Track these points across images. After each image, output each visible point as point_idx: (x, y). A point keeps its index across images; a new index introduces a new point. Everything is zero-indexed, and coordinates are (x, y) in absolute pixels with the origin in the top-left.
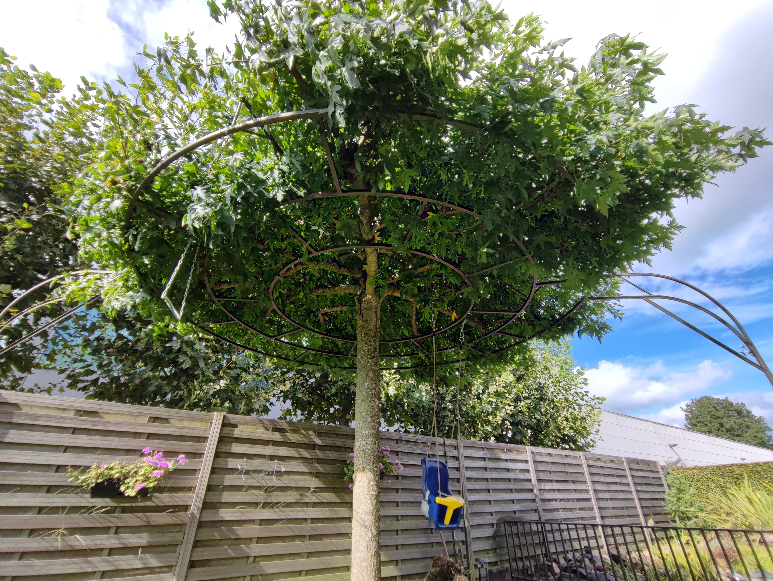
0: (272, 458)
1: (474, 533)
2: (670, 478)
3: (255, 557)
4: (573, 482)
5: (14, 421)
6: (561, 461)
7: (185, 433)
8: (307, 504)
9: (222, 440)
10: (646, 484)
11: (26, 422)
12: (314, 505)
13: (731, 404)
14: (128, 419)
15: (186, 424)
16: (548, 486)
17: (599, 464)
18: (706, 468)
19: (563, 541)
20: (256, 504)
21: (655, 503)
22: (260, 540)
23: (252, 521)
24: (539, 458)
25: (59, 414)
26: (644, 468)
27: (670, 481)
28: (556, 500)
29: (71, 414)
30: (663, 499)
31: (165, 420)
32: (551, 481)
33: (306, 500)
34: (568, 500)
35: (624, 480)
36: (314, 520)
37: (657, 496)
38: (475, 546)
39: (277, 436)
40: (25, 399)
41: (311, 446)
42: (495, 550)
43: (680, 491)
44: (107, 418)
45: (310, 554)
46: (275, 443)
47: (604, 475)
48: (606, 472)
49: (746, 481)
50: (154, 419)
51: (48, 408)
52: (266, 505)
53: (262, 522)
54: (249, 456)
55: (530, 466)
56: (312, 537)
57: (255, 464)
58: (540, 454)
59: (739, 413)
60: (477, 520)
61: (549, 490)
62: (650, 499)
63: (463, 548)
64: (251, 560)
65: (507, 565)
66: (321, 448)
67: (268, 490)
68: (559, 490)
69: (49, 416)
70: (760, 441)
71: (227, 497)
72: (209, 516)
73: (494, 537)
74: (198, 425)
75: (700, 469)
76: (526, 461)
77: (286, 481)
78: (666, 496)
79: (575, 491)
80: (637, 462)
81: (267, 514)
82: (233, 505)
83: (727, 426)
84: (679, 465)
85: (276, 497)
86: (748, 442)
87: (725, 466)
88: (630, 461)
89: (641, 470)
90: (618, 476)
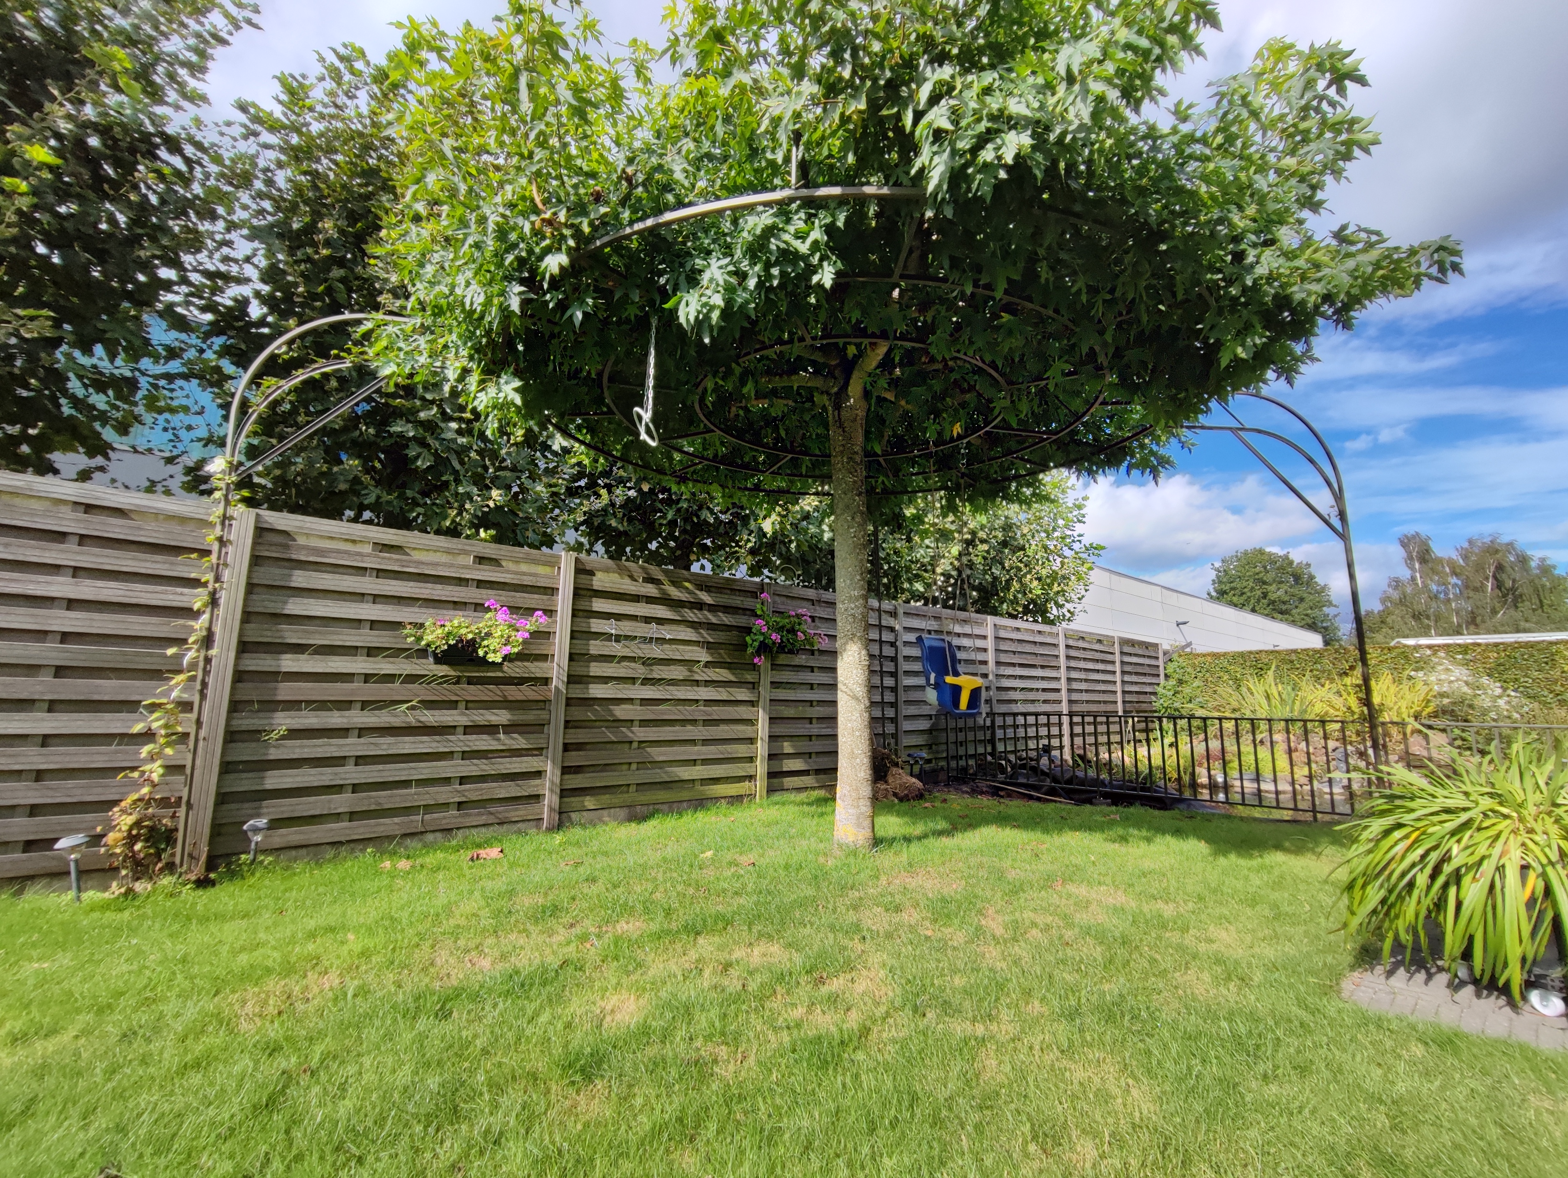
0: (647, 620)
1: (907, 726)
2: (1171, 667)
3: (640, 742)
4: (1043, 667)
5: (294, 557)
6: (1031, 639)
7: (527, 581)
8: (697, 683)
9: (579, 593)
10: (1137, 674)
11: (311, 559)
12: (708, 683)
13: (1291, 563)
14: (444, 558)
15: (524, 567)
16: (1009, 671)
17: (1081, 644)
18: (1225, 655)
19: (1016, 739)
20: (633, 680)
21: (1142, 698)
22: (644, 723)
23: (630, 700)
24: (1002, 634)
25: (349, 547)
26: (1140, 652)
27: (1170, 670)
28: (1015, 689)
29: (368, 549)
30: (1155, 694)
31: (494, 562)
32: (1013, 665)
33: (697, 677)
34: (1032, 690)
35: (1109, 668)
36: (709, 702)
37: (1148, 689)
38: (907, 741)
39: (651, 590)
40: (298, 524)
41: (699, 606)
42: (930, 746)
43: (1180, 682)
44: (417, 556)
45: (706, 742)
46: (650, 600)
47: (1085, 659)
48: (1089, 655)
49: (1270, 673)
50: (481, 560)
51: (332, 538)
52: (646, 681)
53: (644, 702)
54: (619, 617)
55: (990, 644)
56: (707, 722)
57: (626, 627)
58: (1005, 628)
59: (1297, 578)
60: (912, 710)
61: (1009, 677)
62: (1137, 693)
63: (892, 741)
64: (635, 745)
65: (943, 763)
66: (712, 608)
67: (648, 662)
68: (1021, 677)
69: (338, 551)
70: (1310, 621)
71: (596, 669)
72: (577, 692)
73: (930, 731)
74: (541, 570)
75: (1216, 656)
76: (985, 637)
77: (669, 652)
78: (1159, 690)
79: (1043, 678)
80: (1132, 643)
81: (649, 692)
82: (605, 680)
83: (1272, 596)
84: (1188, 650)
85: (659, 672)
86: (1293, 623)
87: (1251, 652)
88: (1125, 642)
89: (1136, 655)
90: (1103, 661)
